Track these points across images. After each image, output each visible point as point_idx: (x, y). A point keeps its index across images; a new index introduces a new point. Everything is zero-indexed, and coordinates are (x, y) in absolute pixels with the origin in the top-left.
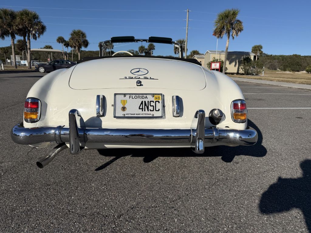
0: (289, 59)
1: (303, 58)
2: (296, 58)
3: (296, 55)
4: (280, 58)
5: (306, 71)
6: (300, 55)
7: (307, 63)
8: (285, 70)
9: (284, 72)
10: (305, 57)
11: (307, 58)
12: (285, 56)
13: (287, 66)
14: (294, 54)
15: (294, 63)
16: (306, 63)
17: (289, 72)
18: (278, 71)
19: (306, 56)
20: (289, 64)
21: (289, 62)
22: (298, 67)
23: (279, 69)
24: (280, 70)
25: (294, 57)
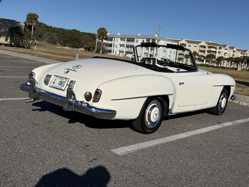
0: (69, 34)
1: (82, 34)
2: (76, 34)
3: (75, 30)
4: (60, 31)
5: (84, 48)
6: (79, 31)
7: (85, 40)
8: (65, 46)
9: (63, 47)
10: (84, 33)
11: (85, 36)
12: (65, 29)
13: (67, 41)
14: (74, 29)
15: (74, 39)
16: (84, 40)
17: (69, 48)
18: (58, 46)
19: (85, 33)
20: (69, 39)
21: (69, 37)
22: (77, 43)
23: (59, 43)
24: (60, 45)
25: (74, 32)
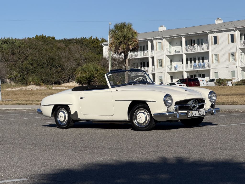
0: (30, 51)
1: (63, 45)
2: (46, 47)
3: (42, 38)
4: (5, 46)
5: (77, 82)
6: (53, 38)
7: (75, 60)
8: (26, 83)
9: (25, 88)
10: (68, 42)
11: (73, 47)
12: (16, 40)
13: (28, 71)
14: (39, 35)
15: (44, 61)
16: (72, 59)
17: (38, 87)
18: (10, 86)
19: (70, 40)
20: (32, 64)
21: (30, 58)
22: (54, 70)
23: (11, 79)
24: (12, 83)
25: (41, 43)
